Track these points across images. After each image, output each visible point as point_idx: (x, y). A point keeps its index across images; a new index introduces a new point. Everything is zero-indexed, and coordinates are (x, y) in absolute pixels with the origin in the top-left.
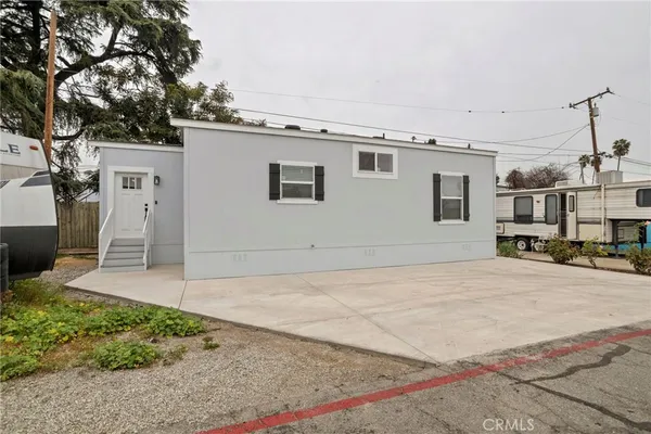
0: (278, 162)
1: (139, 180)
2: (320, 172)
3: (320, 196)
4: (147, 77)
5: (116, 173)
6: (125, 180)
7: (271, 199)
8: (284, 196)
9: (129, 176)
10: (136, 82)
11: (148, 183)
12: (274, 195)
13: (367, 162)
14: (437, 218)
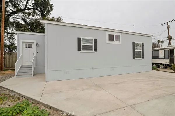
0: (81, 37)
1: (31, 45)
2: (95, 41)
3: (96, 50)
4: (37, 14)
5: (23, 42)
6: (26, 45)
7: (78, 51)
8: (83, 50)
9: (28, 43)
10: (33, 16)
11: (34, 46)
12: (79, 49)
13: (111, 38)
14: (134, 58)
